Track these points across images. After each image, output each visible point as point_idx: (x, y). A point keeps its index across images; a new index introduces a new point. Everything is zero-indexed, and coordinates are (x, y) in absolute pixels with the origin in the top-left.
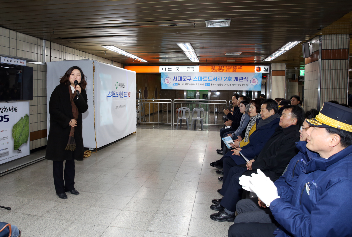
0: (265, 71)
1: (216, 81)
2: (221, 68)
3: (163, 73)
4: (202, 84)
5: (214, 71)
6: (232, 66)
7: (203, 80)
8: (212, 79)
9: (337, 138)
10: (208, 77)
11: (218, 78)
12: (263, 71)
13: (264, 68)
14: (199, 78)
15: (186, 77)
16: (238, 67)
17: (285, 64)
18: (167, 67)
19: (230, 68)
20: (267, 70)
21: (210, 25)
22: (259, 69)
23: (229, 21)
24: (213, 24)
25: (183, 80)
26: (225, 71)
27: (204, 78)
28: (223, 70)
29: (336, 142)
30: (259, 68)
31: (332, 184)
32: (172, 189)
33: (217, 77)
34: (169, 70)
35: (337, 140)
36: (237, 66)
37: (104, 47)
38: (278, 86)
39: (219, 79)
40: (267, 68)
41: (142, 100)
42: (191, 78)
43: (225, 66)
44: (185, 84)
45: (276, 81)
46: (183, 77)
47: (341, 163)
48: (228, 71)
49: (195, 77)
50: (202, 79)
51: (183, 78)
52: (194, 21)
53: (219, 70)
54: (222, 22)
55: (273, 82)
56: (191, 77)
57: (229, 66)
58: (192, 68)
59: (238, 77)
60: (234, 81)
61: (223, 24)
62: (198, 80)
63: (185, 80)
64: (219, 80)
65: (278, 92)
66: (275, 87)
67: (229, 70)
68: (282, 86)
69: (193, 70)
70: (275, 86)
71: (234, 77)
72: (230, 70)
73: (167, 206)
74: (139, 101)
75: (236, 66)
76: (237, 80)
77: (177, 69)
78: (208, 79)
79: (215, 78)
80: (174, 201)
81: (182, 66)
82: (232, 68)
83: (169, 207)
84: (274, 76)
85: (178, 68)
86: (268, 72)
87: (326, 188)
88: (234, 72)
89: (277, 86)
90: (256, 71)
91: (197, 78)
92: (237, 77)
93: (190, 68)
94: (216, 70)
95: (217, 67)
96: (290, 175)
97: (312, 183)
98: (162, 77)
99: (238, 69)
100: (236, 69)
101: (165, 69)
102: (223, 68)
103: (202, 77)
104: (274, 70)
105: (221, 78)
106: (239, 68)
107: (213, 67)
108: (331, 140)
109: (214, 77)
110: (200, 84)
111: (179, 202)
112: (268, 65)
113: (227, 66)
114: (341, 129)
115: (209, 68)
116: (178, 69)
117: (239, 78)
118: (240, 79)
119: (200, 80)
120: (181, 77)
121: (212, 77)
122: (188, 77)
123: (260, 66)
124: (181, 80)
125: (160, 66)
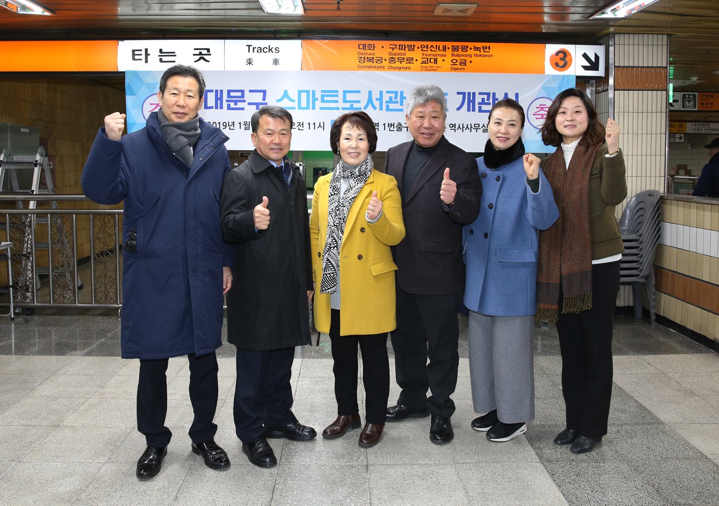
0: (586, 68)
1: (381, 109)
2: (402, 52)
3: (135, 74)
4: (317, 125)
5: (370, 67)
6: (449, 44)
7: (318, 104)
8: (359, 102)
10: (345, 92)
11: (386, 97)
12: (577, 68)
13: (585, 56)
14: (304, 95)
15: (243, 92)
16: (476, 49)
17: (665, 43)
18: (153, 46)
19: (438, 52)
20: (594, 66)
22: (562, 61)
25: (229, 108)
26: (417, 64)
27: (326, 98)
28: (410, 60)
30: (561, 55)
33: (381, 93)
34: (161, 61)
36: (471, 45)
38: (640, 132)
39: (391, 101)
40: (597, 57)
41: (58, 200)
42: (264, 99)
43: (418, 44)
44: (237, 125)
45: (631, 110)
46: (229, 92)
48: (430, 64)
49: (286, 92)
50: (315, 99)
51: (229, 96)
53: (392, 60)
55: (621, 114)
56: (264, 92)
57: (434, 44)
58: (270, 50)
59: (474, 94)
60: (458, 109)
62: (300, 108)
63: (240, 105)
64: (392, 106)
65: (639, 157)
66: (626, 135)
67: (436, 61)
68: (654, 132)
69: (276, 62)
70: (626, 131)
71: (458, 93)
72: (440, 59)
74: (32, 205)
75: (465, 44)
76: (471, 107)
77: (200, 53)
78: (345, 101)
79: (375, 96)
81: (222, 41)
82: (449, 52)
84: (622, 92)
85: (205, 52)
86: (601, 73)
88: (456, 69)
89: (635, 132)
90: (550, 70)
91: (294, 96)
92: (469, 93)
93: (260, 50)
94: (380, 60)
95: (383, 48)
98: (133, 94)
99: (474, 59)
100: (468, 59)
101: (147, 55)
102: (409, 54)
103: (314, 92)
104: (622, 65)
105: (403, 98)
106: (478, 52)
107: (364, 46)
109: (370, 92)
110: (306, 126)
112: (600, 44)
113: (425, 43)
115: (349, 49)
116: (206, 57)
117: (478, 99)
118: (483, 103)
119: (308, 108)
120: (221, 91)
121: (359, 92)
122: (251, 91)
123: (569, 48)
124: (221, 108)
125: (121, 42)
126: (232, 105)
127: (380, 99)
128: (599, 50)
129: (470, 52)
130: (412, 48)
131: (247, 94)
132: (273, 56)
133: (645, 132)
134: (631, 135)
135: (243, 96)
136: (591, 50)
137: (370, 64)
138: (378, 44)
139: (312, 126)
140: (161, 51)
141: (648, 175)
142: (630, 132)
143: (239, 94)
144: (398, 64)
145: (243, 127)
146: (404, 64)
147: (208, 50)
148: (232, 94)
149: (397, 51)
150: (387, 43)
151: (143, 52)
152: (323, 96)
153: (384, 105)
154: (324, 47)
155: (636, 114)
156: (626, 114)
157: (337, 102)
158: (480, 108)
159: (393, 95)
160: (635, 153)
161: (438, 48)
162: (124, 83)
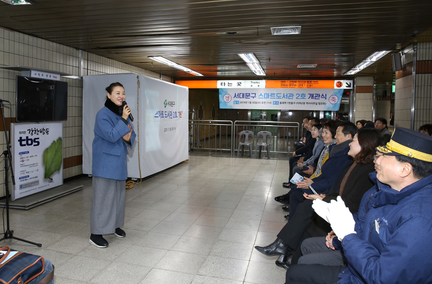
0: (347, 87)
1: (287, 98)
2: (293, 83)
3: (222, 89)
5: (284, 87)
6: (306, 81)
7: (270, 97)
8: (281, 96)
9: (408, 167)
10: (277, 94)
11: (288, 95)
12: (344, 86)
13: (347, 83)
14: (266, 95)
15: (250, 94)
16: (314, 82)
17: (372, 79)
18: (226, 82)
19: (303, 83)
20: (349, 86)
21: (277, 32)
22: (340, 85)
23: (299, 27)
24: (280, 31)
25: (246, 98)
26: (297, 86)
27: (272, 96)
28: (295, 85)
29: (408, 172)
30: (339, 83)
31: (404, 221)
32: (228, 228)
33: (287, 94)
34: (228, 85)
35: (408, 169)
36: (313, 81)
37: (151, 58)
38: (364, 105)
39: (290, 96)
40: (350, 84)
41: (196, 121)
42: (255, 96)
43: (297, 81)
44: (248, 102)
45: (361, 98)
46: (246, 94)
47: (415, 196)
48: (301, 86)
49: (261, 94)
50: (269, 96)
51: (246, 95)
52: (257, 27)
53: (290, 85)
54: (291, 28)
55: (358, 100)
56: (255, 94)
57: (302, 81)
59: (313, 94)
60: (309, 98)
61: (292, 31)
62: (265, 98)
63: (249, 97)
64: (290, 98)
65: (364, 112)
67: (302, 85)
68: (368, 105)
69: (259, 86)
70: (359, 105)
71: (309, 94)
72: (304, 85)
73: (221, 247)
74: (192, 122)
75: (311, 81)
76: (312, 98)
77: (239, 84)
78: (277, 96)
79: (285, 95)
80: (231, 242)
81: (244, 80)
82: (306, 83)
83: (224, 249)
84: (358, 93)
86: (351, 88)
87: (397, 225)
88: (308, 87)
89: (362, 105)
90: (336, 87)
91: (263, 95)
93: (255, 83)
94: (287, 85)
95: (287, 82)
96: (363, 212)
97: (382, 220)
98: (221, 94)
99: (313, 85)
100: (312, 85)
101: (225, 84)
102: (295, 84)
103: (269, 94)
104: (358, 85)
105: (293, 95)
107: (283, 82)
108: (403, 170)
110: (266, 103)
111: (236, 242)
112: (351, 80)
113: (299, 80)
114: (412, 157)
115: (278, 83)
117: (315, 96)
118: (316, 96)
119: (267, 98)
120: (244, 94)
121: (281, 94)
122: (252, 94)
123: (342, 81)
124: (244, 98)
125: (218, 81)
126: (247, 97)
127: (287, 96)
128: (351, 82)
129: (312, 83)
130: (296, 82)
131: (251, 94)
132: (258, 84)
133: (365, 105)
134: (361, 106)
135: (250, 95)
136: (349, 82)
137: (284, 86)
138: (286, 81)
139: (268, 103)
140: (228, 83)
141: (366, 117)
142: (361, 105)
143: (249, 94)
144: (292, 86)
145: (249, 103)
146: (293, 86)
147: (241, 83)
148: (247, 94)
149: (291, 83)
150: (289, 81)
151: (224, 83)
152: (271, 95)
153: (288, 97)
154: (272, 82)
155: (362, 100)
156: (359, 100)
157: (275, 96)
158: (315, 98)
159: (290, 95)
160: (362, 111)
161: (303, 82)
162: (219, 91)
